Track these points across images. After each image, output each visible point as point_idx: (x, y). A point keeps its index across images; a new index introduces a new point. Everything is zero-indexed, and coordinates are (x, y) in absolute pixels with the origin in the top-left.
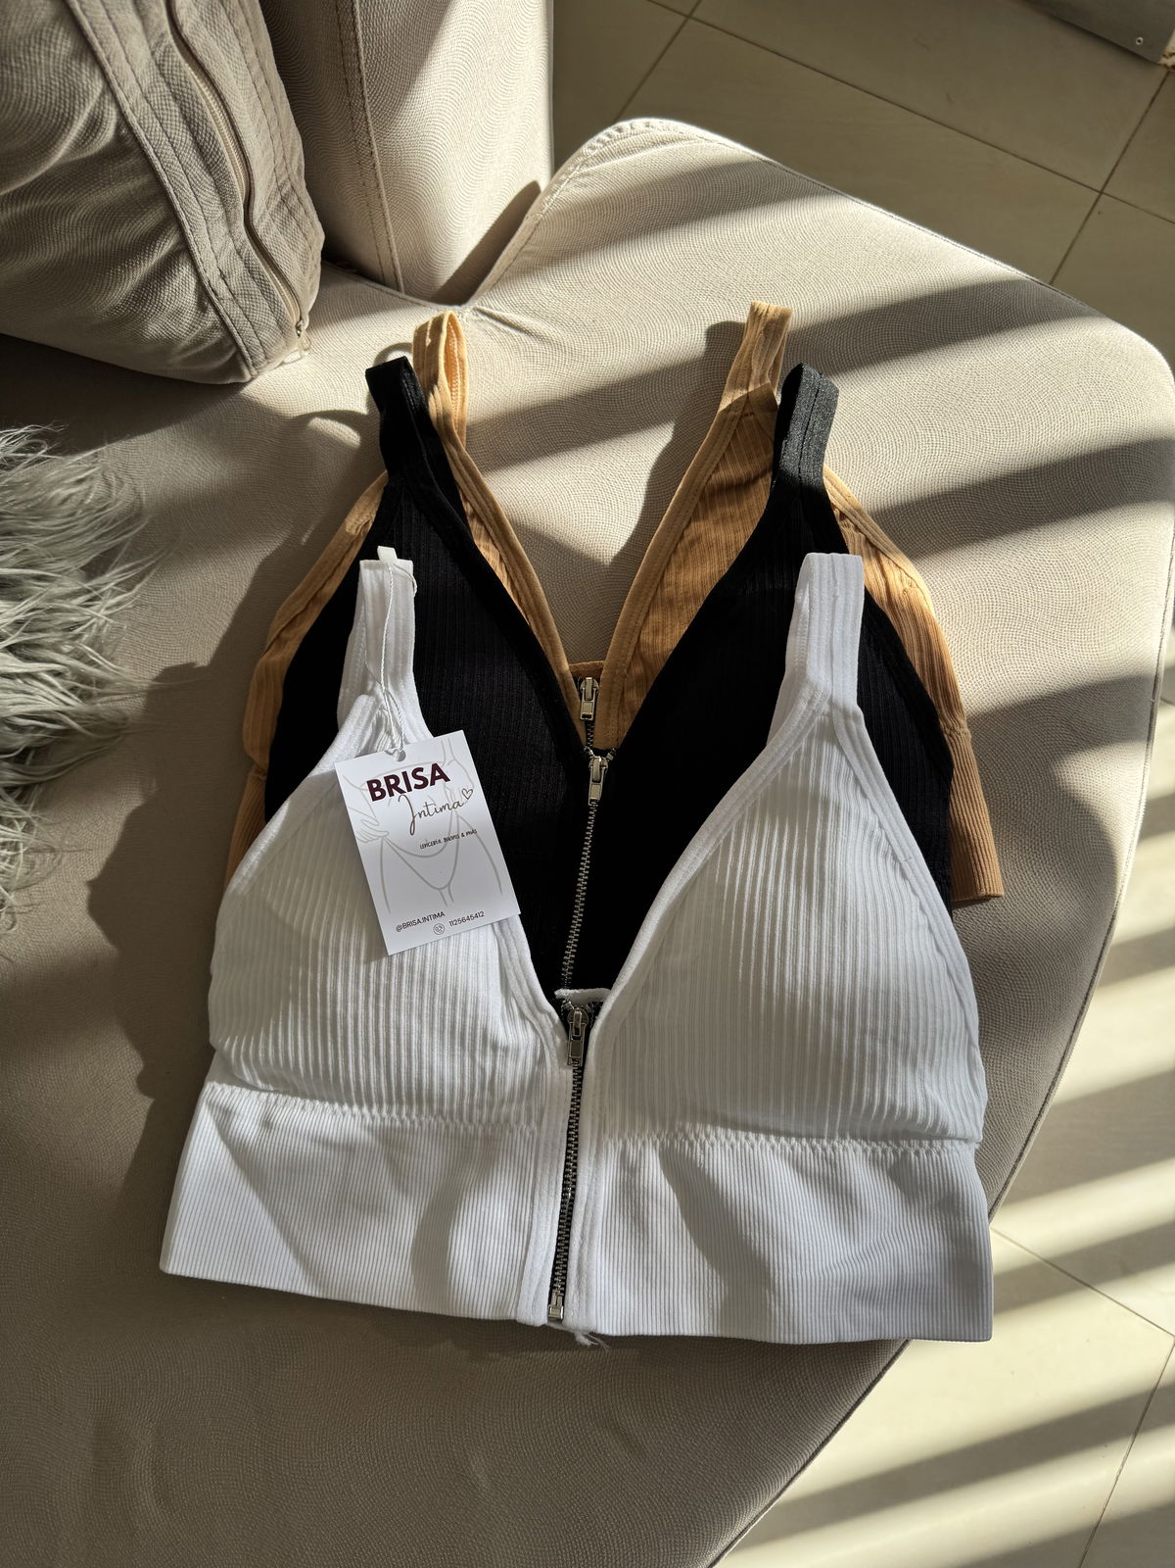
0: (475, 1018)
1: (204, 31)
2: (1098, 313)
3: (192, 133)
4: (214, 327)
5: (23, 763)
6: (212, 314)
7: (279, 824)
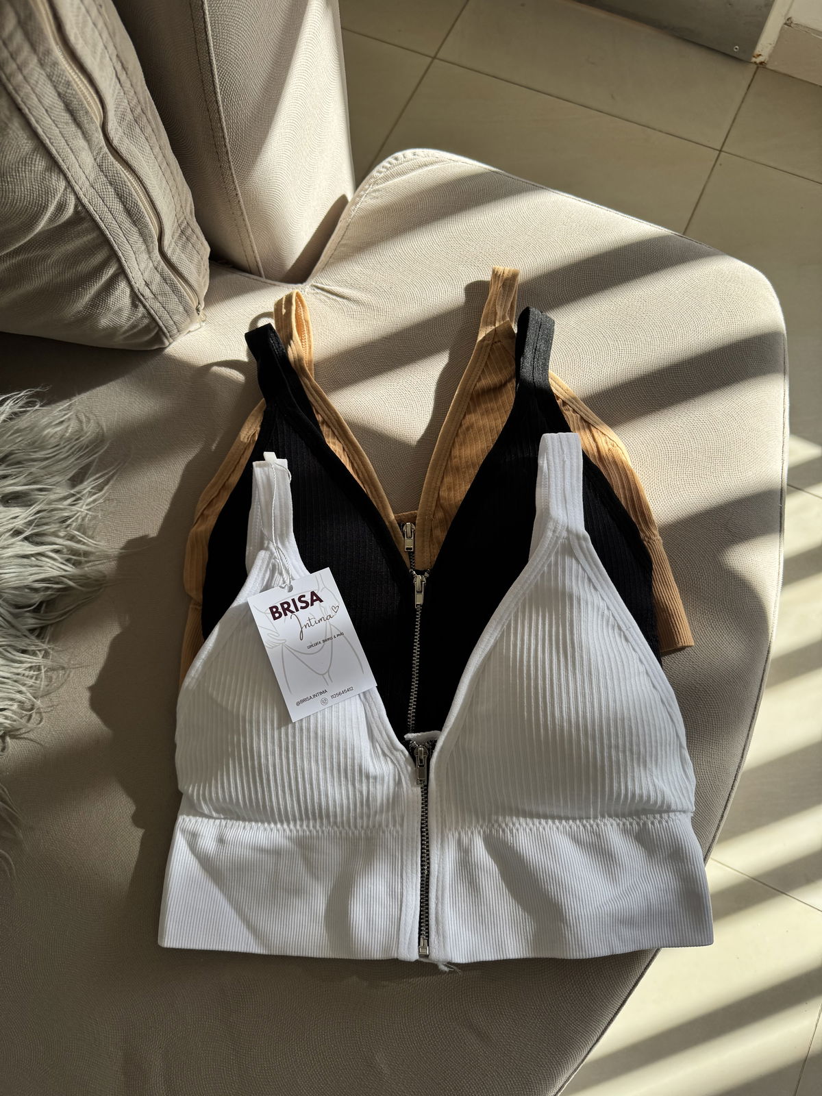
0: (353, 759)
1: (126, 141)
2: (721, 252)
3: (123, 203)
4: (143, 316)
5: (40, 612)
6: (141, 309)
7: (213, 641)
